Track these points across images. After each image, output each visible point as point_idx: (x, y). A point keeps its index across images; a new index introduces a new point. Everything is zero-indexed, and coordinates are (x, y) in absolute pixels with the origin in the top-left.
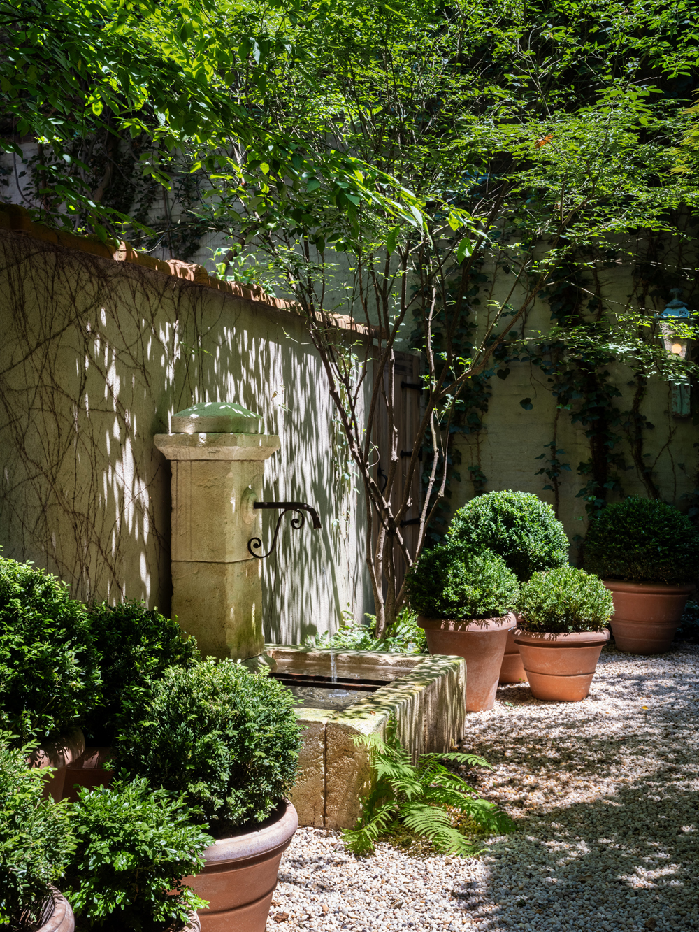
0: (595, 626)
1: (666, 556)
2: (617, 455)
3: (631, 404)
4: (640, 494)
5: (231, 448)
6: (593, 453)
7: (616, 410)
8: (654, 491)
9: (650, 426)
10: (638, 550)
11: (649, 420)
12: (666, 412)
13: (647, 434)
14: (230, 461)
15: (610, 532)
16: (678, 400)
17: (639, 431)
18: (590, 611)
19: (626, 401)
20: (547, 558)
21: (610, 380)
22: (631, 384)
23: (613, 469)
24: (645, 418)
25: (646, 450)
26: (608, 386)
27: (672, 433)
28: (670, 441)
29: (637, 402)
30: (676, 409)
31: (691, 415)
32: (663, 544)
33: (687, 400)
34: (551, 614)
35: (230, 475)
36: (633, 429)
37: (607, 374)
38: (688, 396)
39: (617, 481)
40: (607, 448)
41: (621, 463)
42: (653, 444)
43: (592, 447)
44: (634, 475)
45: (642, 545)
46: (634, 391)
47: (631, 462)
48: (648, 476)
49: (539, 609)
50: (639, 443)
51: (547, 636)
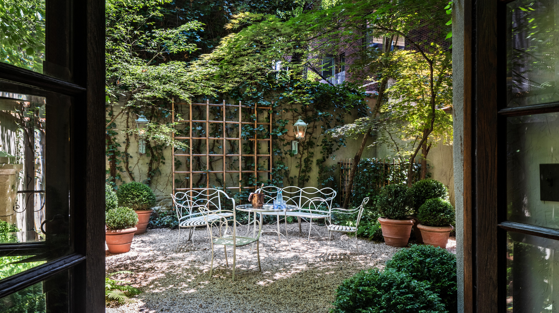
0: (133, 226)
1: (146, 201)
2: (119, 167)
3: (124, 150)
4: (128, 181)
5: (10, 170)
6: (111, 166)
7: (119, 152)
8: (133, 179)
9: (131, 157)
10: (137, 199)
11: (131, 155)
12: (137, 152)
13: (130, 159)
14: (8, 175)
15: (125, 194)
16: (141, 148)
17: (127, 159)
18: (132, 221)
19: (122, 149)
20: (112, 205)
21: (116, 141)
22: (124, 142)
23: (118, 172)
24: (129, 154)
25: (130, 165)
26: (116, 143)
27: (139, 160)
28: (138, 162)
29: (126, 149)
30: (141, 152)
31: (145, 154)
32: (144, 197)
33: (144, 149)
34: (119, 224)
35: (8, 180)
36: (125, 158)
37: (115, 139)
38: (145, 147)
39: (119, 176)
40: (116, 165)
41: (121, 170)
42: (132, 163)
43: (110, 164)
44: (126, 174)
45: (138, 198)
46: (125, 145)
47: (124, 169)
48: (131, 174)
49: (114, 222)
50: (127, 163)
51: (118, 231)
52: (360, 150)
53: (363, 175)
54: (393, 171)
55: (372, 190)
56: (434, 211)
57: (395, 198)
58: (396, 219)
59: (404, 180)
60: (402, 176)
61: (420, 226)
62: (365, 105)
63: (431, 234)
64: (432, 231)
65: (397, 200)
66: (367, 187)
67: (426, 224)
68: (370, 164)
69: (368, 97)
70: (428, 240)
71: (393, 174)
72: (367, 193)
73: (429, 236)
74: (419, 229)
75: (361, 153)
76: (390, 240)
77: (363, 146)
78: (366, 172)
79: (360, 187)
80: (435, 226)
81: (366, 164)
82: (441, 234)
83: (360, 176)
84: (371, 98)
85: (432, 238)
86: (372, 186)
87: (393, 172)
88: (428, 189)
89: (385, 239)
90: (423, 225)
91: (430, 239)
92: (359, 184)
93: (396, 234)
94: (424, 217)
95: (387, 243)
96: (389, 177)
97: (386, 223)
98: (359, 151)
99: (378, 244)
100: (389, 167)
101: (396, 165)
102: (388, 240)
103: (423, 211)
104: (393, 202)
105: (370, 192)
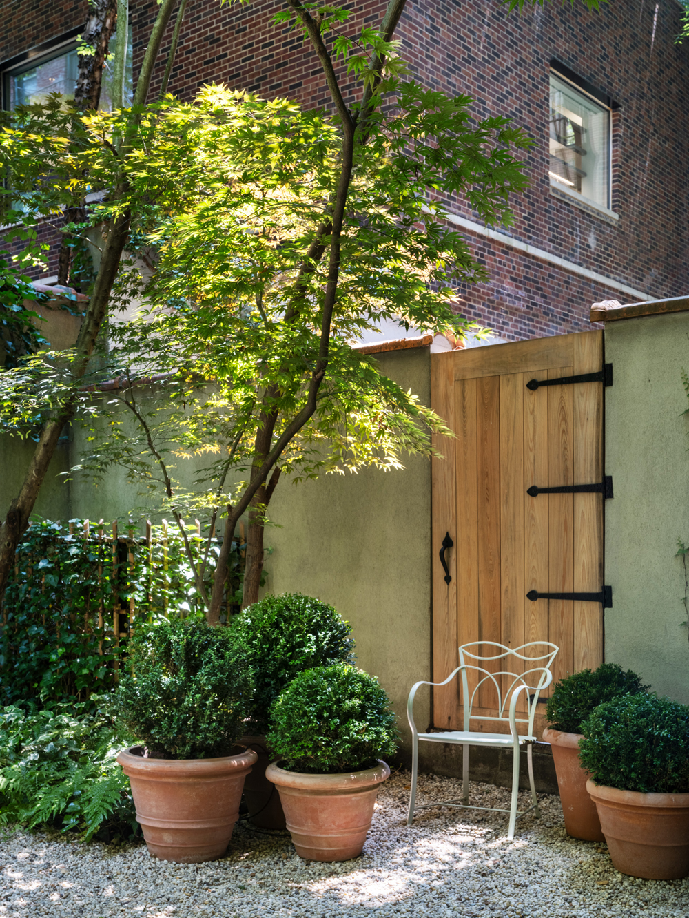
52: (30, 487)
53: (33, 584)
54: (147, 563)
55: (70, 639)
56: (331, 717)
57: (187, 675)
58: (192, 756)
59: (181, 596)
60: (177, 584)
61: (276, 775)
62: (31, 329)
63: (321, 802)
64: (326, 792)
65: (197, 683)
66: (51, 629)
67: (301, 767)
68: (63, 541)
69: (40, 302)
70: (310, 823)
71: (147, 576)
72: (54, 651)
73: (314, 811)
74: (272, 786)
75: (32, 498)
76: (168, 838)
77: (39, 472)
78: (47, 571)
79: (24, 626)
80: (333, 770)
81: (49, 541)
82: (353, 797)
83: (23, 587)
84: (49, 308)
85: (323, 816)
86: (70, 622)
87: (145, 571)
88: (296, 631)
89: (147, 835)
90: (292, 770)
91: (315, 820)
92: (22, 618)
93: (194, 814)
94: (295, 740)
95: (156, 850)
96: (132, 589)
97: (152, 774)
98: (25, 491)
99: (119, 858)
100: (133, 550)
101: (154, 543)
102: (161, 840)
103: (290, 718)
104: (182, 691)
105: (64, 645)
